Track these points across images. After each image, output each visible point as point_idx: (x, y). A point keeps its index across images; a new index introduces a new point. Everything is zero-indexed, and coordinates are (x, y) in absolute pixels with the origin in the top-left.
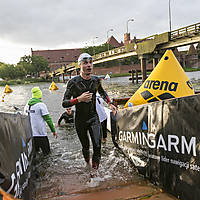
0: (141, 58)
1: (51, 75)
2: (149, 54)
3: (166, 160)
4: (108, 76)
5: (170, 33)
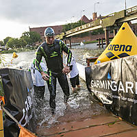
0: (105, 30)
3: (124, 99)
4: (82, 44)
5: (125, 11)
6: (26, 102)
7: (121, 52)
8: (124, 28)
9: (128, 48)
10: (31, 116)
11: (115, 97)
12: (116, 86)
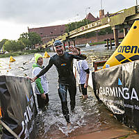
0: (113, 29)
1: (44, 46)
2: (120, 25)
3: (138, 108)
4: (87, 45)
5: (136, 7)
6: (25, 114)
7: (133, 54)
8: (135, 27)
11: (128, 106)
12: (128, 94)
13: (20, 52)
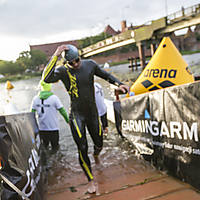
5: (166, 18)
6: (30, 160)
7: (163, 79)
8: (164, 46)
9: (172, 74)
10: (38, 178)
11: (157, 143)
12: (156, 129)
13: (19, 75)
